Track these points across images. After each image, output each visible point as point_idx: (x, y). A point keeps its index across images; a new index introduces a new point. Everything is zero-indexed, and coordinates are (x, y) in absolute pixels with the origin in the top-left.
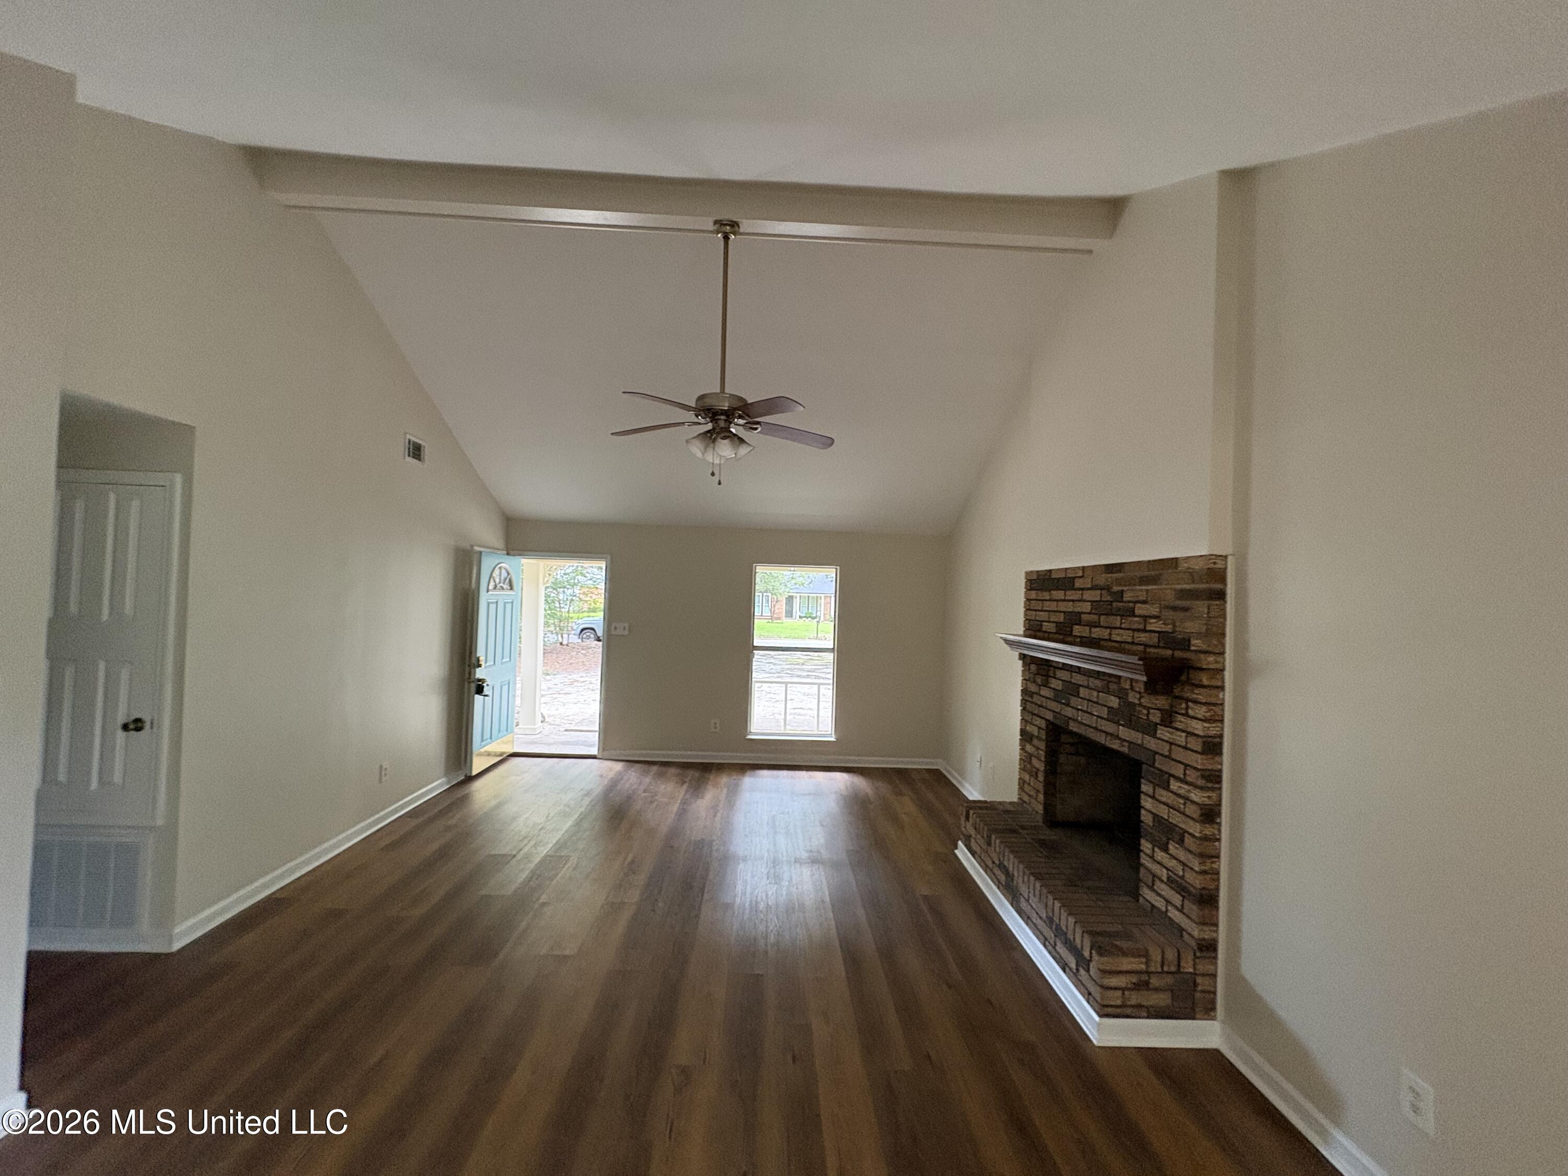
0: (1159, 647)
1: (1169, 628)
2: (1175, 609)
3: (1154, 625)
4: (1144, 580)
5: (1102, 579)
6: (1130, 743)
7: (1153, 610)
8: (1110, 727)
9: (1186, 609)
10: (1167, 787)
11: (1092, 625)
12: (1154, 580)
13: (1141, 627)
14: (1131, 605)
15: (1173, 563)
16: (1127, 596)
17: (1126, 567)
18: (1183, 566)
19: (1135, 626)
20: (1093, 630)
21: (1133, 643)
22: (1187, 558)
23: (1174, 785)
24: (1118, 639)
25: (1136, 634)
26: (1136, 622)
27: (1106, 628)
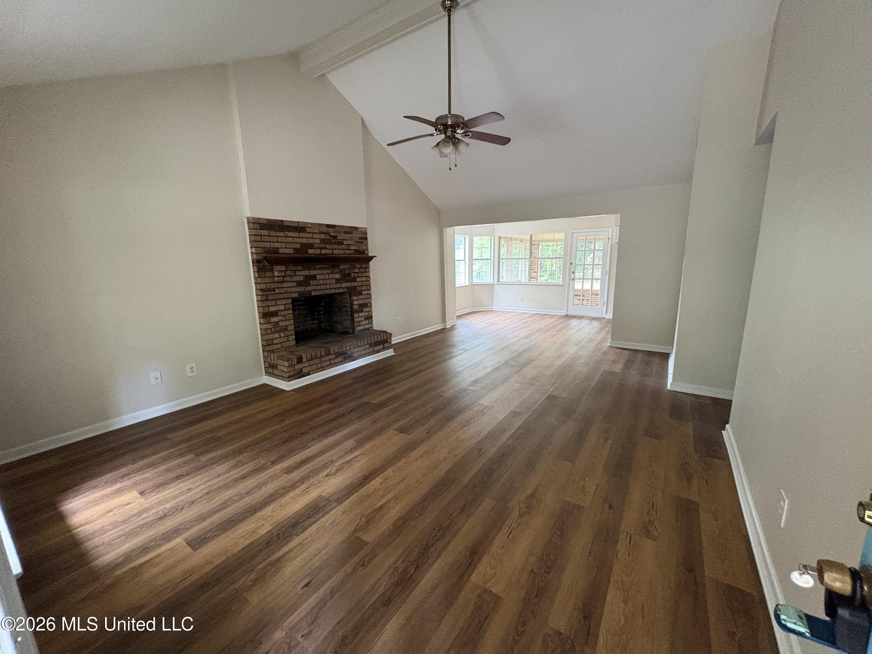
0: (355, 254)
1: (358, 248)
2: (359, 242)
3: (352, 247)
4: (345, 233)
5: (325, 229)
6: (346, 287)
7: (352, 243)
8: (338, 285)
9: (361, 242)
10: (361, 294)
11: (321, 248)
12: (351, 233)
13: (347, 248)
14: (342, 241)
15: (356, 228)
16: (338, 238)
17: (336, 227)
18: (360, 230)
19: (346, 248)
20: (322, 250)
21: (344, 254)
22: (361, 228)
23: (364, 293)
24: (337, 253)
25: (345, 251)
26: (344, 247)
27: (330, 249)
